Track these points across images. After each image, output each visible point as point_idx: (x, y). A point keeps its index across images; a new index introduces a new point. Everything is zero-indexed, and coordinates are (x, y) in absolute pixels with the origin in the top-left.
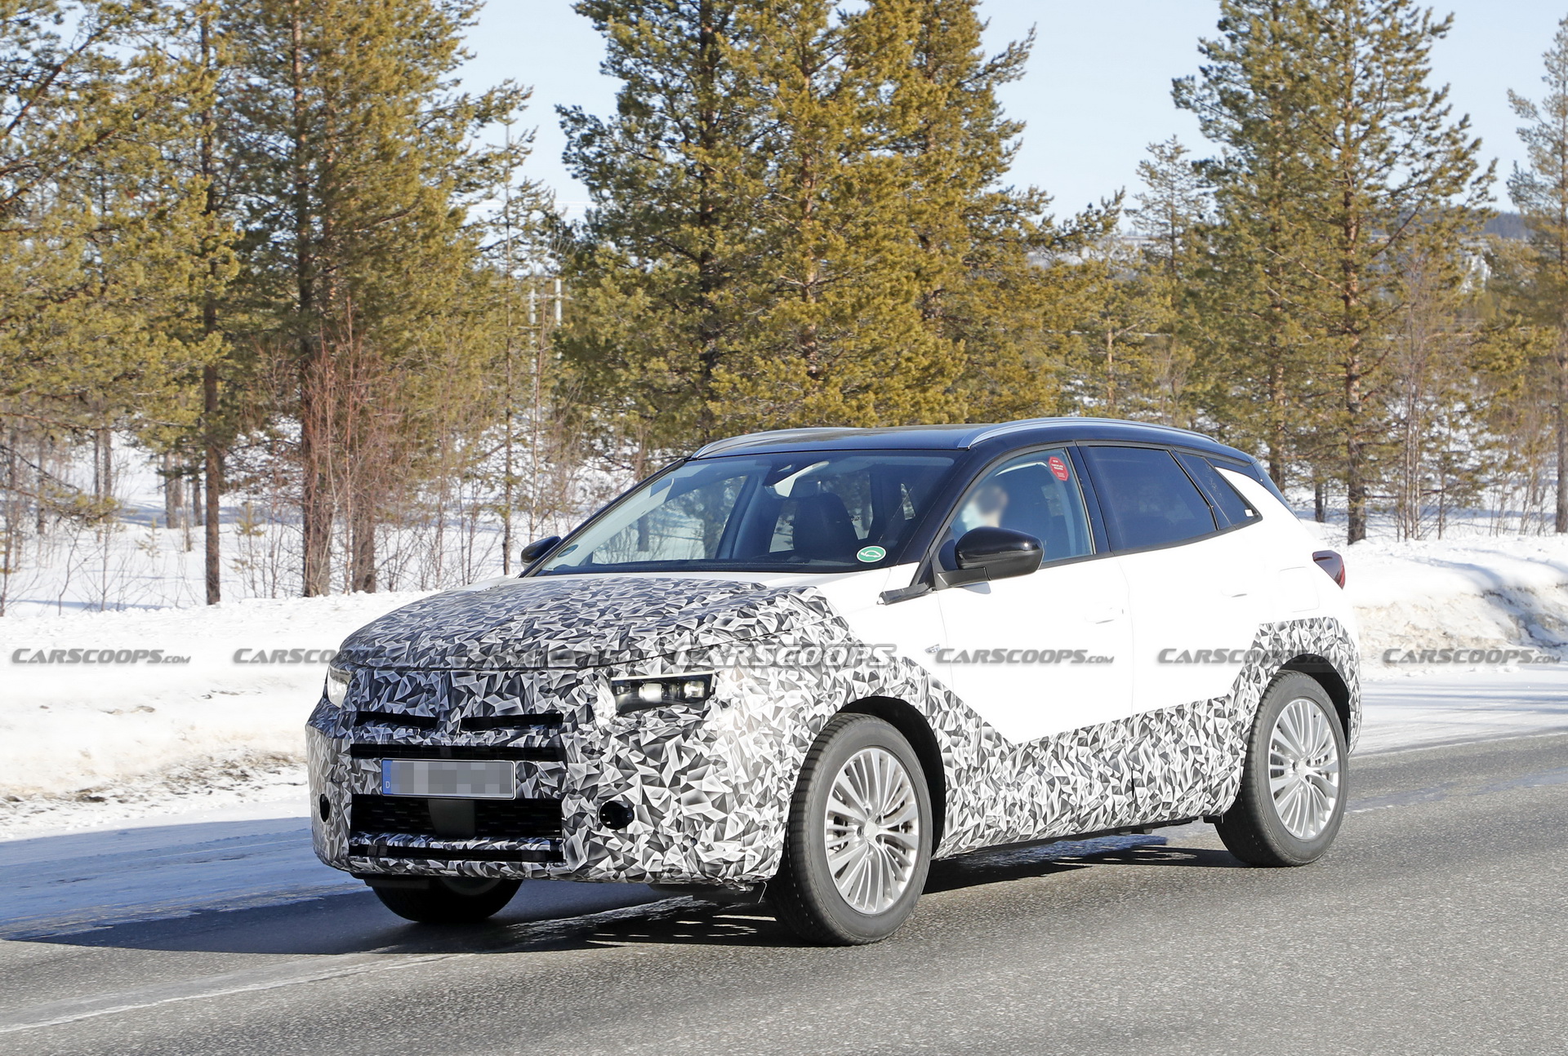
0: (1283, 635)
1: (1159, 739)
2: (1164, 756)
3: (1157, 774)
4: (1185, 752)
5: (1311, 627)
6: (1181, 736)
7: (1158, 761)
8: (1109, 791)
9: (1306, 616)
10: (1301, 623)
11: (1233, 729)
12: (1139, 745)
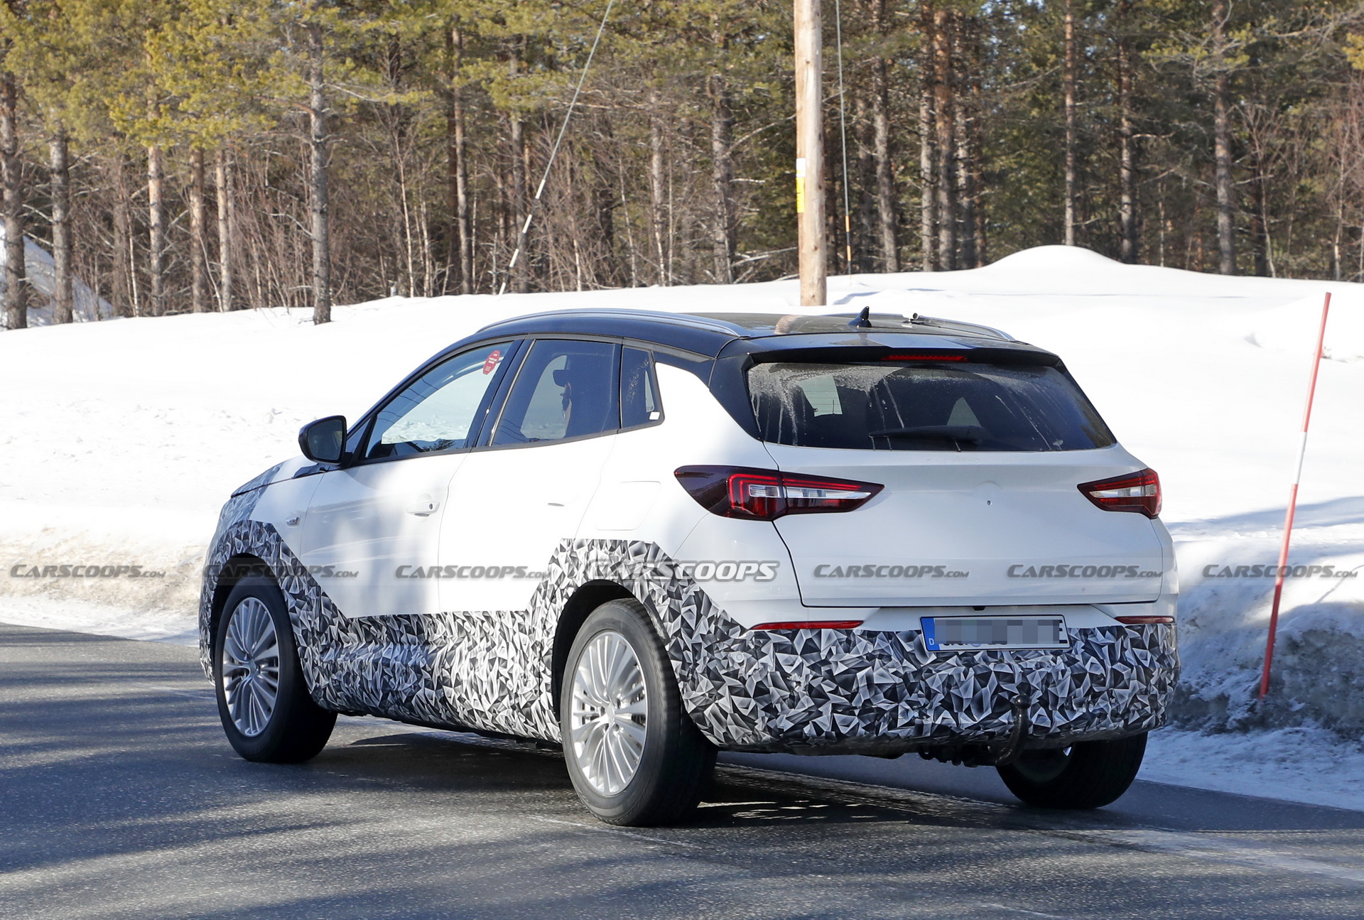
0: (581, 554)
1: (475, 644)
2: (473, 661)
3: (463, 677)
4: (492, 662)
5: (612, 549)
6: (494, 644)
7: (466, 664)
8: (422, 683)
9: (609, 537)
10: (601, 543)
11: (533, 647)
12: (458, 644)
